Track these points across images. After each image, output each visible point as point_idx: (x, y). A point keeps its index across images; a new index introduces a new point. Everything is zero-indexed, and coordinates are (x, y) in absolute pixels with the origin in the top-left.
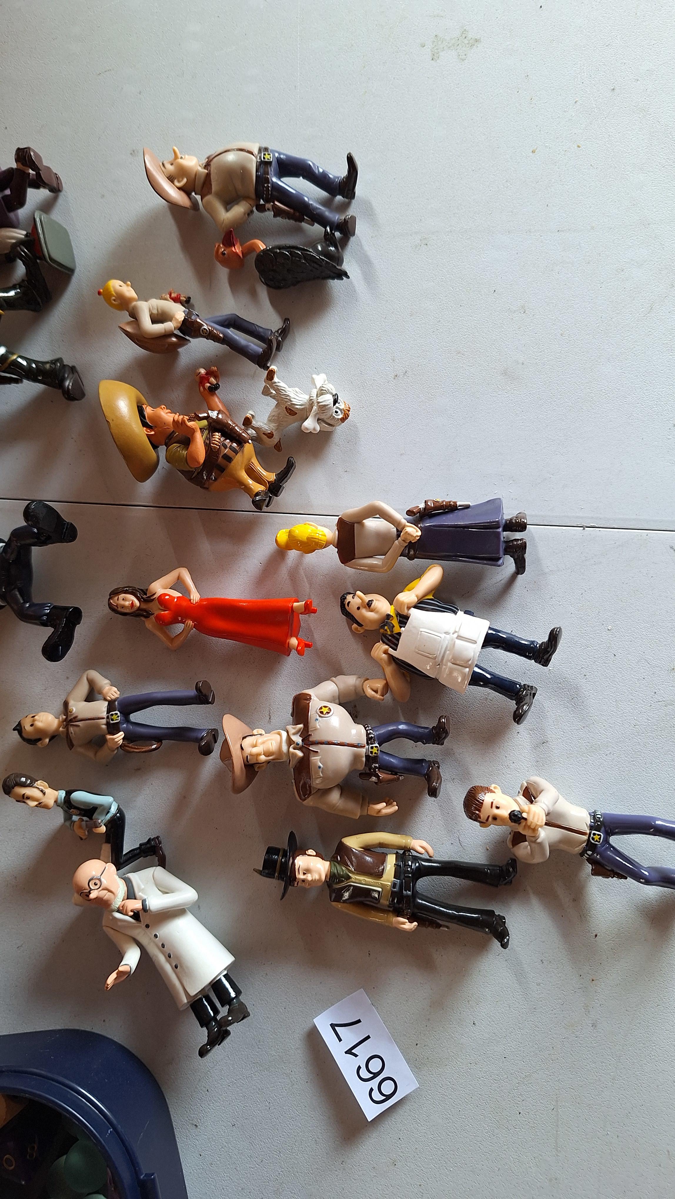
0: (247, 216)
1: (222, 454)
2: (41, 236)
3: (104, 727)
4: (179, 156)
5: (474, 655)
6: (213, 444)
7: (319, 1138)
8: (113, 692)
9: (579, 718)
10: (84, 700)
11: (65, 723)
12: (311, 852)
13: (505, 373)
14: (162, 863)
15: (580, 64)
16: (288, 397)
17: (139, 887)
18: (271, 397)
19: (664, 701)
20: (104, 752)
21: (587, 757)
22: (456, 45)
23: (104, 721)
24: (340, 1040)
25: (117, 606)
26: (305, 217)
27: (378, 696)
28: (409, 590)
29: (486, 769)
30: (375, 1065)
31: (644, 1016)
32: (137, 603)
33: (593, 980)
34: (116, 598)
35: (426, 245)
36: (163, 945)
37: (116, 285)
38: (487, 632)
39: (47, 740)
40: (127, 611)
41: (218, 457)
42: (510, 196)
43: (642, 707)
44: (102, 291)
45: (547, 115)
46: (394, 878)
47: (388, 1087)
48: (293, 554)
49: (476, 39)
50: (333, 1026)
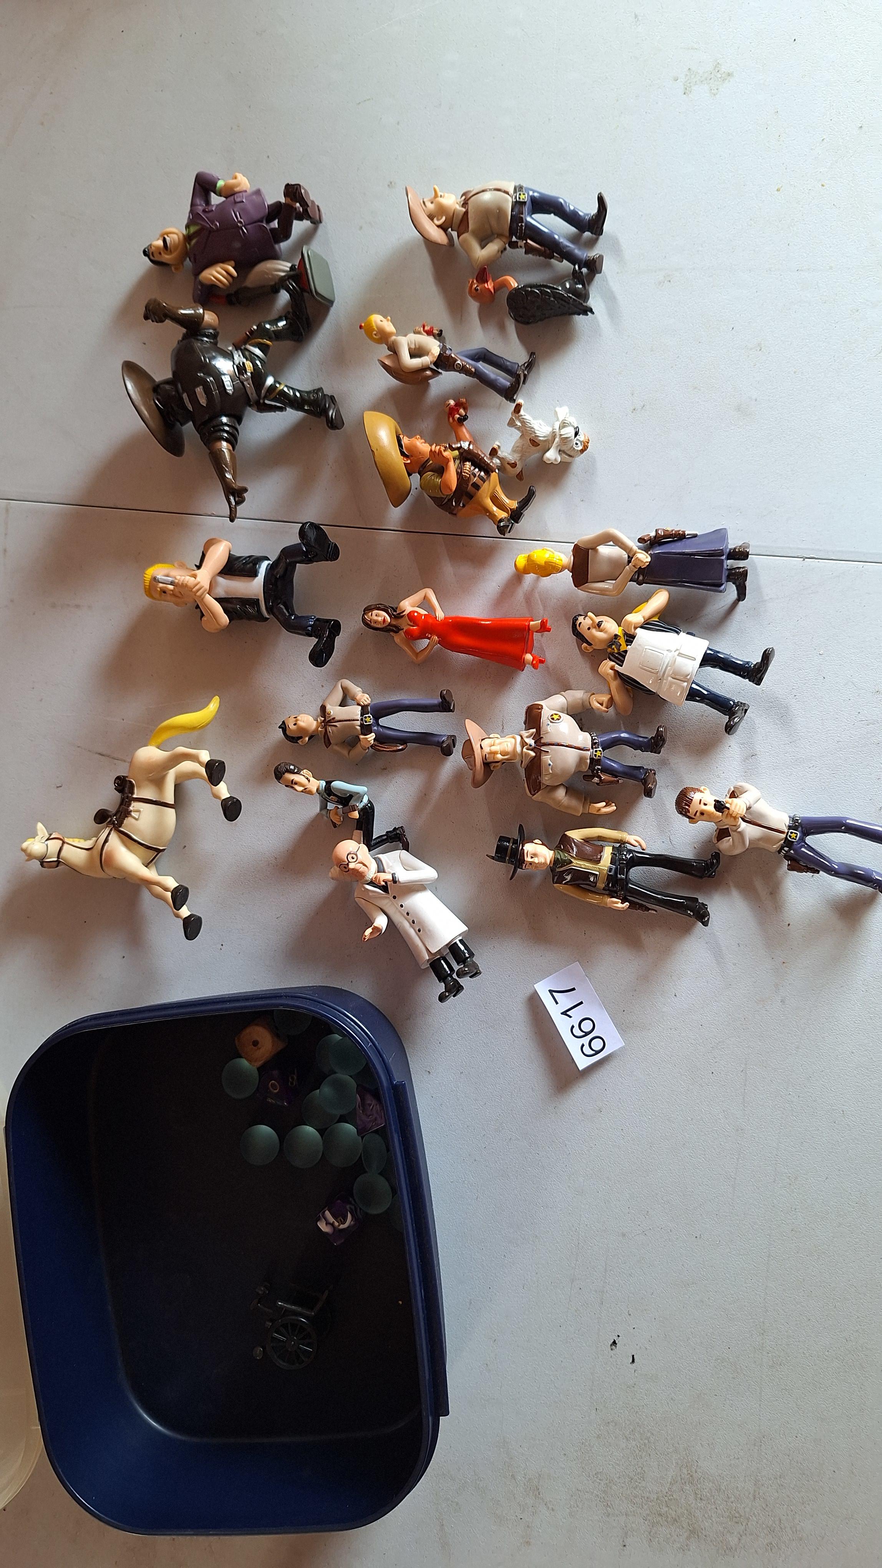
0: (500, 253)
1: (471, 483)
2: (309, 271)
3: (359, 728)
4: (439, 194)
5: (692, 671)
6: (464, 473)
7: (535, 1086)
8: (365, 699)
9: (786, 734)
10: (339, 703)
11: (323, 724)
12: (537, 841)
13: (738, 409)
14: (406, 848)
15: (830, 100)
16: (532, 430)
17: (388, 864)
18: (516, 428)
19: (867, 720)
20: (358, 749)
21: (792, 769)
22: (708, 79)
23: (359, 723)
24: (557, 1003)
25: (370, 621)
26: (555, 254)
27: (603, 708)
28: (636, 613)
29: (698, 778)
30: (587, 1026)
31: (828, 995)
32: (388, 619)
33: (784, 963)
34: (370, 613)
35: (670, 281)
36: (408, 914)
37: (377, 320)
38: (706, 652)
39: (307, 739)
40: (379, 626)
41: (468, 485)
42: (753, 235)
43: (846, 725)
44: (363, 325)
45: (794, 153)
46: (610, 864)
47: (597, 1045)
48: (530, 578)
49: (729, 73)
50: (551, 991)
